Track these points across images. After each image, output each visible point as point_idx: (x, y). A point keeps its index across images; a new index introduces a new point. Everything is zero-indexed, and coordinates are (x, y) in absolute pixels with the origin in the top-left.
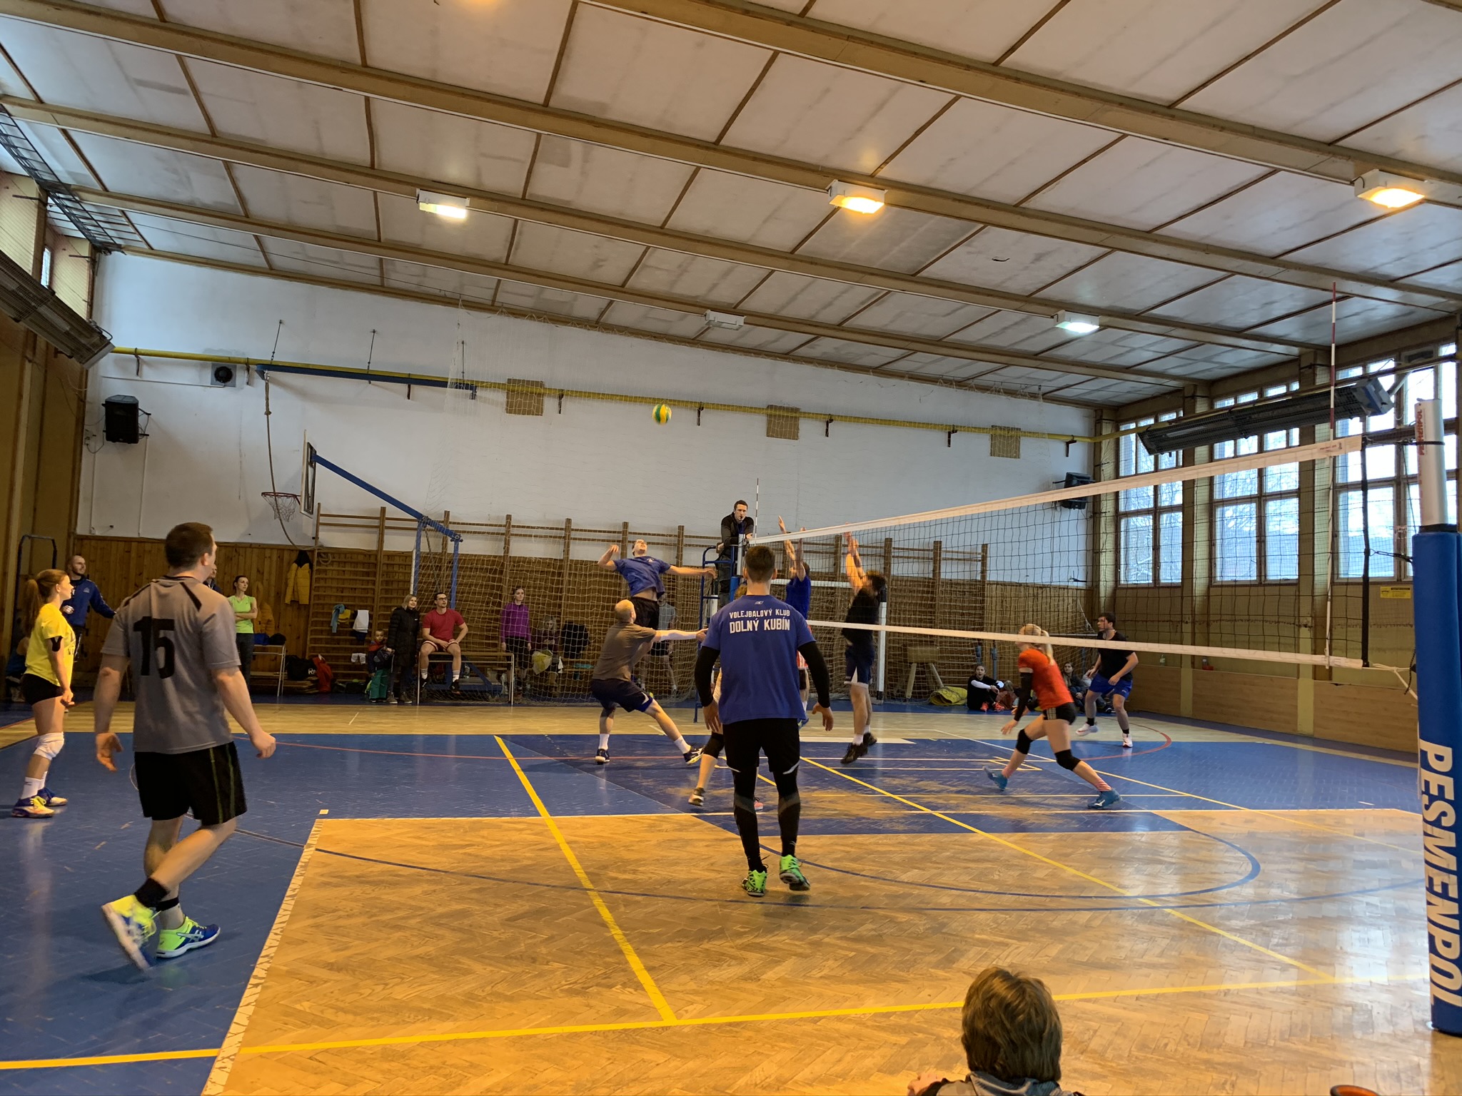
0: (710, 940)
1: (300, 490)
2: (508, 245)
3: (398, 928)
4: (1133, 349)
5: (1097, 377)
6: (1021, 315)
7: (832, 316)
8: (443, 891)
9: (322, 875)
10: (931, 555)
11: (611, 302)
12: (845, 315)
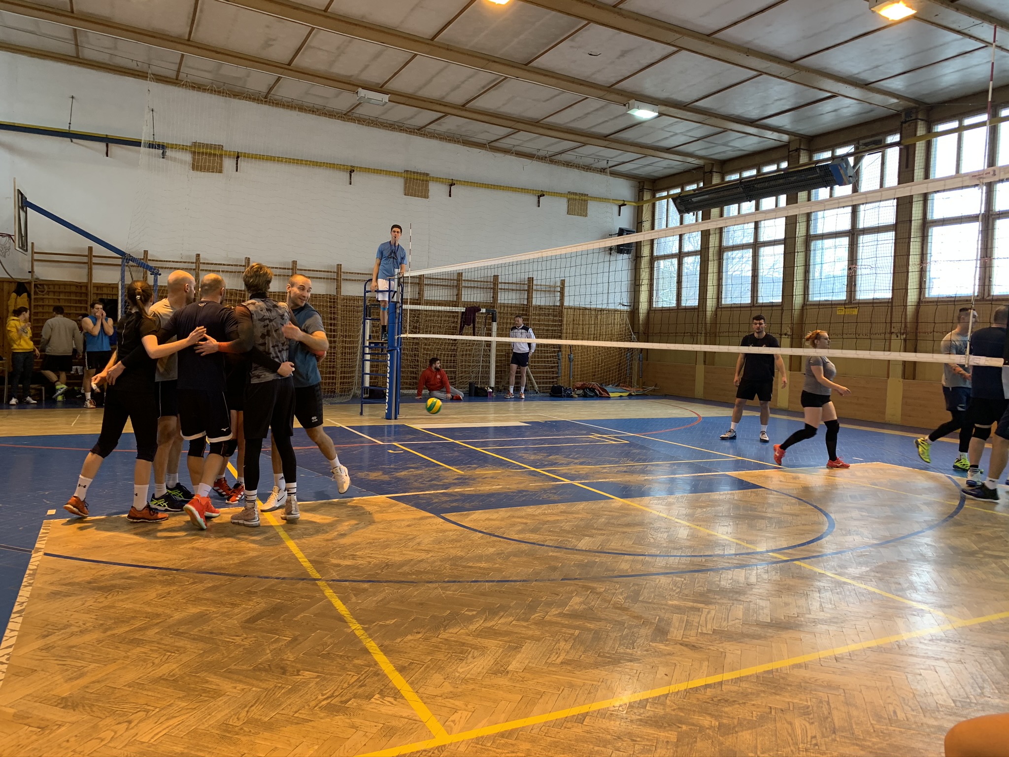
0: (445, 628)
1: (13, 230)
2: (190, 21)
3: (138, 642)
4: (676, 134)
5: (646, 156)
6: (602, 103)
7: (457, 98)
8: (178, 592)
9: (52, 584)
10: (526, 287)
11: (279, 79)
12: (468, 97)
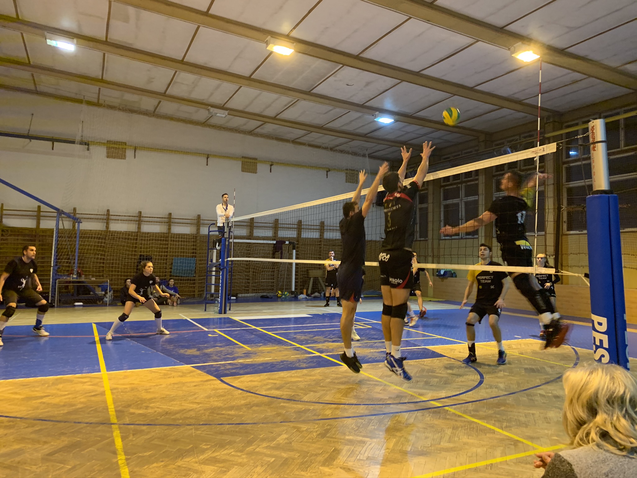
2: (102, 68)
6: (358, 114)
7: (271, 112)
10: (320, 228)
11: (160, 102)
12: (277, 112)
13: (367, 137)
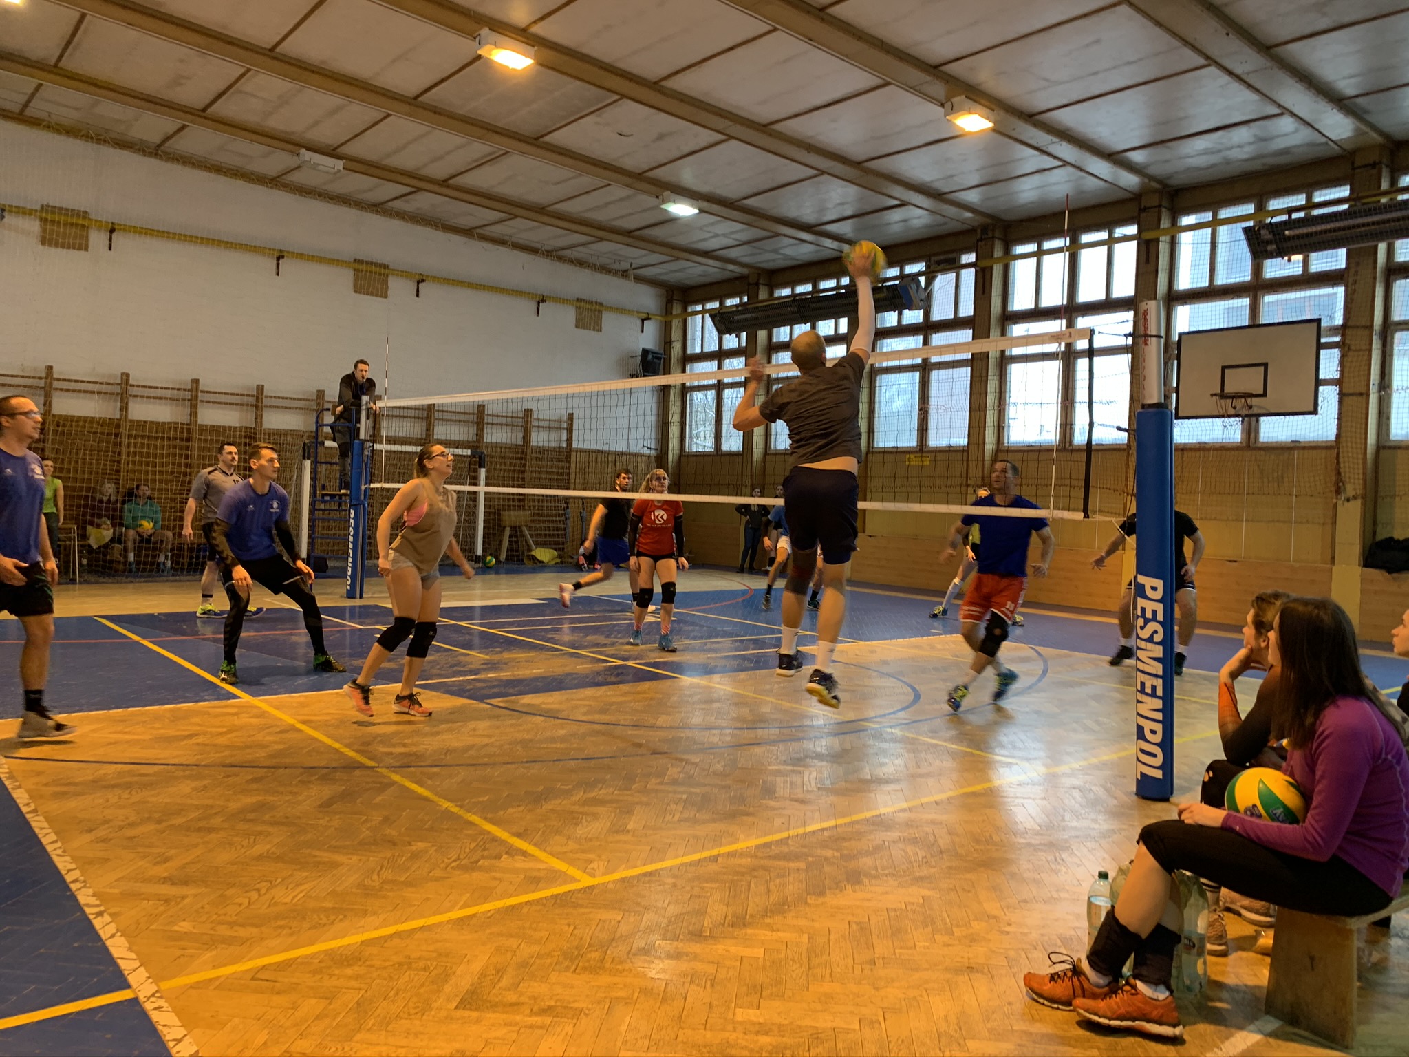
0: (545, 801)
2: (64, 43)
3: (205, 830)
4: (717, 236)
5: (678, 259)
6: (627, 192)
7: (438, 171)
8: (216, 785)
10: (522, 422)
11: (183, 127)
12: (452, 171)
13: (632, 237)
